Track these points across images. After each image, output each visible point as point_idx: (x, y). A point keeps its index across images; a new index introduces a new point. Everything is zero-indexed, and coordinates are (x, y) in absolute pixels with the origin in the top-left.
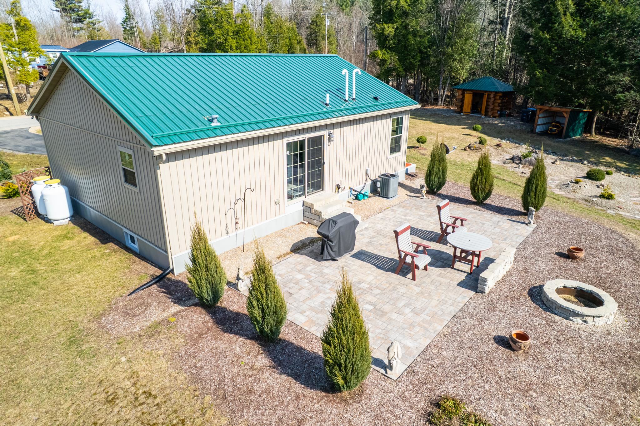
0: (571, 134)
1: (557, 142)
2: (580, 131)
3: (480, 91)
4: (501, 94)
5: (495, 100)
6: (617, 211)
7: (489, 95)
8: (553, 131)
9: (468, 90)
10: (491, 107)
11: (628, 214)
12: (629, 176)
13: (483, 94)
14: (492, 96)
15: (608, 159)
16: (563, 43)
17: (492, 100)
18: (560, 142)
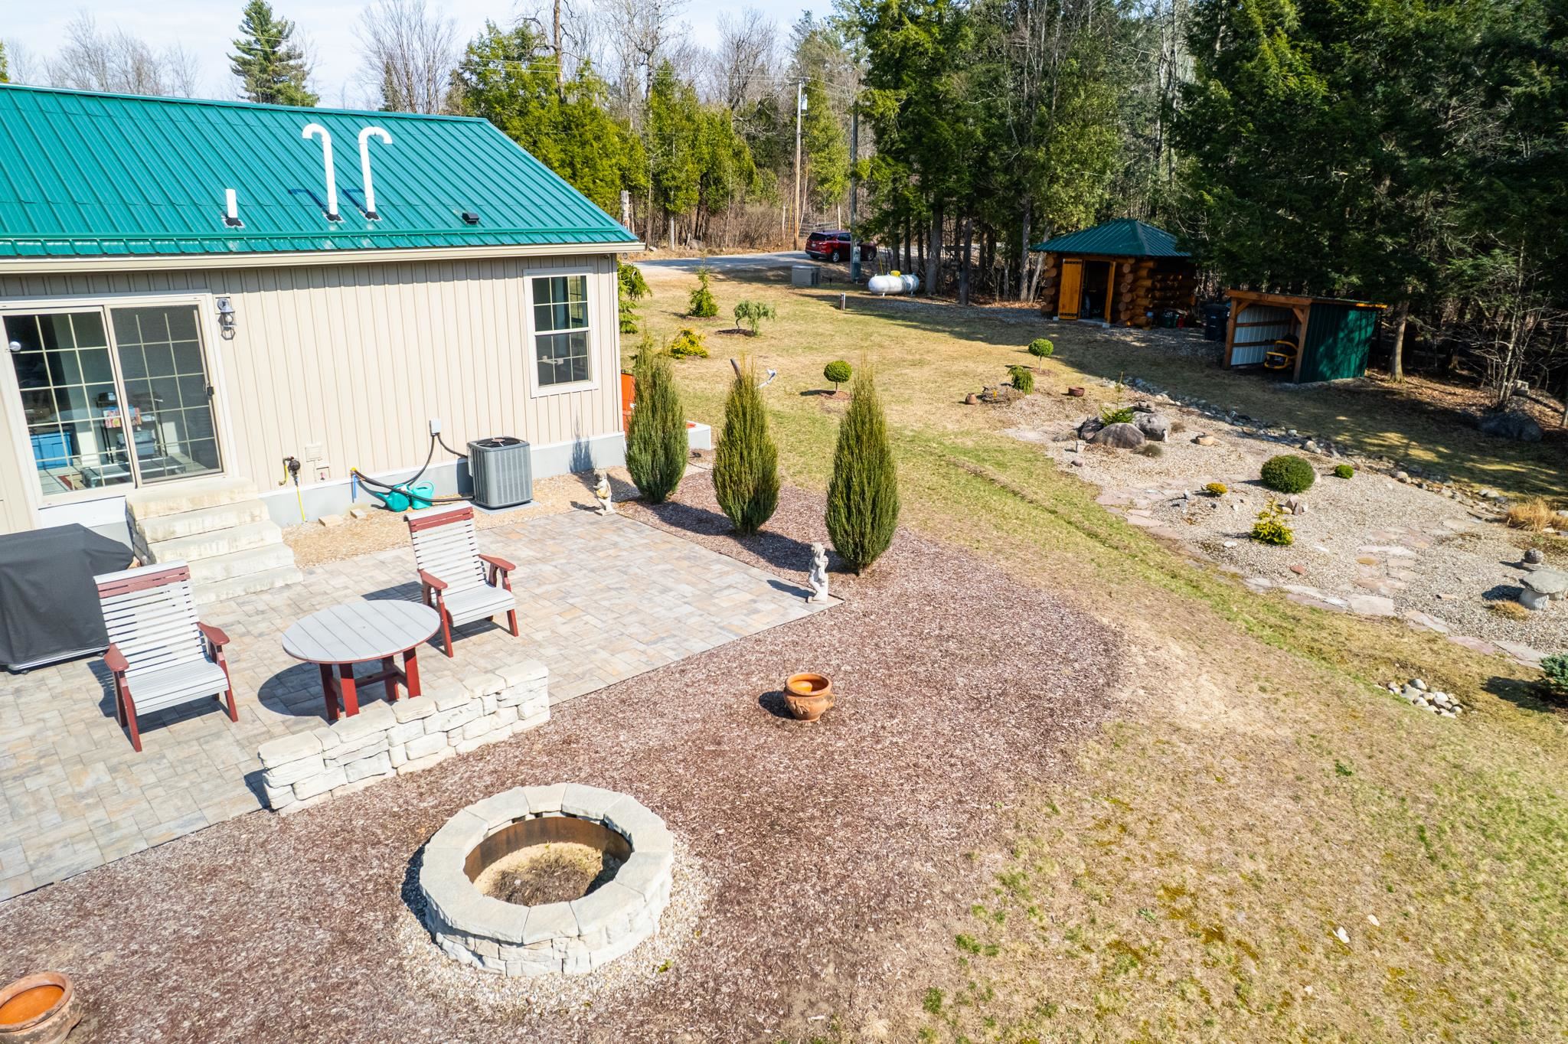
0: (1324, 368)
1: (1275, 391)
2: (1355, 360)
3: (1099, 255)
4: (1151, 264)
5: (1135, 281)
6: (1281, 580)
7: (1119, 267)
8: (1278, 363)
9: (1069, 255)
10: (1127, 298)
11: (1312, 591)
12: (1420, 486)
13: (1108, 266)
14: (1126, 269)
15: (1393, 438)
16: (1270, 113)
17: (1129, 278)
18: (1286, 390)
